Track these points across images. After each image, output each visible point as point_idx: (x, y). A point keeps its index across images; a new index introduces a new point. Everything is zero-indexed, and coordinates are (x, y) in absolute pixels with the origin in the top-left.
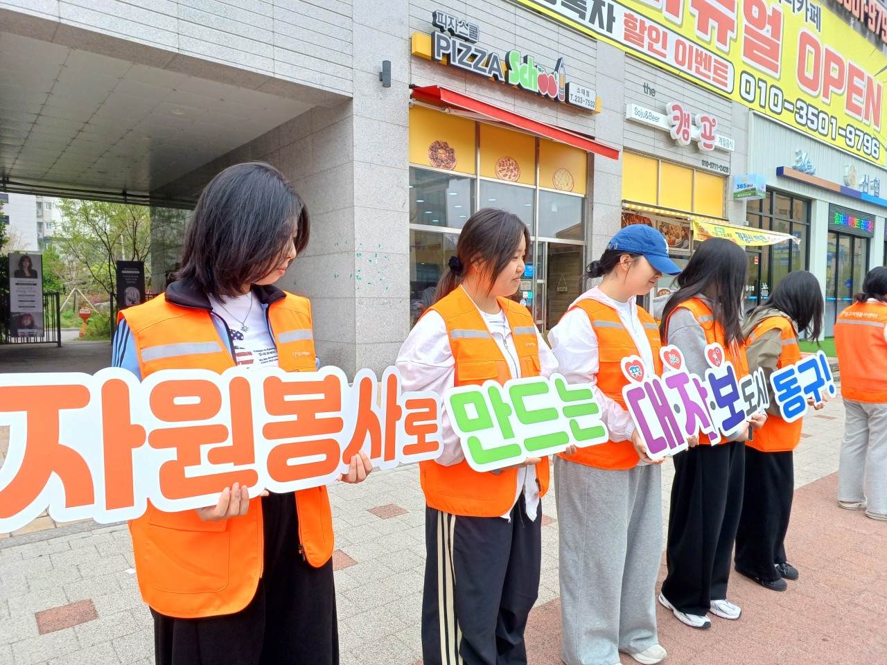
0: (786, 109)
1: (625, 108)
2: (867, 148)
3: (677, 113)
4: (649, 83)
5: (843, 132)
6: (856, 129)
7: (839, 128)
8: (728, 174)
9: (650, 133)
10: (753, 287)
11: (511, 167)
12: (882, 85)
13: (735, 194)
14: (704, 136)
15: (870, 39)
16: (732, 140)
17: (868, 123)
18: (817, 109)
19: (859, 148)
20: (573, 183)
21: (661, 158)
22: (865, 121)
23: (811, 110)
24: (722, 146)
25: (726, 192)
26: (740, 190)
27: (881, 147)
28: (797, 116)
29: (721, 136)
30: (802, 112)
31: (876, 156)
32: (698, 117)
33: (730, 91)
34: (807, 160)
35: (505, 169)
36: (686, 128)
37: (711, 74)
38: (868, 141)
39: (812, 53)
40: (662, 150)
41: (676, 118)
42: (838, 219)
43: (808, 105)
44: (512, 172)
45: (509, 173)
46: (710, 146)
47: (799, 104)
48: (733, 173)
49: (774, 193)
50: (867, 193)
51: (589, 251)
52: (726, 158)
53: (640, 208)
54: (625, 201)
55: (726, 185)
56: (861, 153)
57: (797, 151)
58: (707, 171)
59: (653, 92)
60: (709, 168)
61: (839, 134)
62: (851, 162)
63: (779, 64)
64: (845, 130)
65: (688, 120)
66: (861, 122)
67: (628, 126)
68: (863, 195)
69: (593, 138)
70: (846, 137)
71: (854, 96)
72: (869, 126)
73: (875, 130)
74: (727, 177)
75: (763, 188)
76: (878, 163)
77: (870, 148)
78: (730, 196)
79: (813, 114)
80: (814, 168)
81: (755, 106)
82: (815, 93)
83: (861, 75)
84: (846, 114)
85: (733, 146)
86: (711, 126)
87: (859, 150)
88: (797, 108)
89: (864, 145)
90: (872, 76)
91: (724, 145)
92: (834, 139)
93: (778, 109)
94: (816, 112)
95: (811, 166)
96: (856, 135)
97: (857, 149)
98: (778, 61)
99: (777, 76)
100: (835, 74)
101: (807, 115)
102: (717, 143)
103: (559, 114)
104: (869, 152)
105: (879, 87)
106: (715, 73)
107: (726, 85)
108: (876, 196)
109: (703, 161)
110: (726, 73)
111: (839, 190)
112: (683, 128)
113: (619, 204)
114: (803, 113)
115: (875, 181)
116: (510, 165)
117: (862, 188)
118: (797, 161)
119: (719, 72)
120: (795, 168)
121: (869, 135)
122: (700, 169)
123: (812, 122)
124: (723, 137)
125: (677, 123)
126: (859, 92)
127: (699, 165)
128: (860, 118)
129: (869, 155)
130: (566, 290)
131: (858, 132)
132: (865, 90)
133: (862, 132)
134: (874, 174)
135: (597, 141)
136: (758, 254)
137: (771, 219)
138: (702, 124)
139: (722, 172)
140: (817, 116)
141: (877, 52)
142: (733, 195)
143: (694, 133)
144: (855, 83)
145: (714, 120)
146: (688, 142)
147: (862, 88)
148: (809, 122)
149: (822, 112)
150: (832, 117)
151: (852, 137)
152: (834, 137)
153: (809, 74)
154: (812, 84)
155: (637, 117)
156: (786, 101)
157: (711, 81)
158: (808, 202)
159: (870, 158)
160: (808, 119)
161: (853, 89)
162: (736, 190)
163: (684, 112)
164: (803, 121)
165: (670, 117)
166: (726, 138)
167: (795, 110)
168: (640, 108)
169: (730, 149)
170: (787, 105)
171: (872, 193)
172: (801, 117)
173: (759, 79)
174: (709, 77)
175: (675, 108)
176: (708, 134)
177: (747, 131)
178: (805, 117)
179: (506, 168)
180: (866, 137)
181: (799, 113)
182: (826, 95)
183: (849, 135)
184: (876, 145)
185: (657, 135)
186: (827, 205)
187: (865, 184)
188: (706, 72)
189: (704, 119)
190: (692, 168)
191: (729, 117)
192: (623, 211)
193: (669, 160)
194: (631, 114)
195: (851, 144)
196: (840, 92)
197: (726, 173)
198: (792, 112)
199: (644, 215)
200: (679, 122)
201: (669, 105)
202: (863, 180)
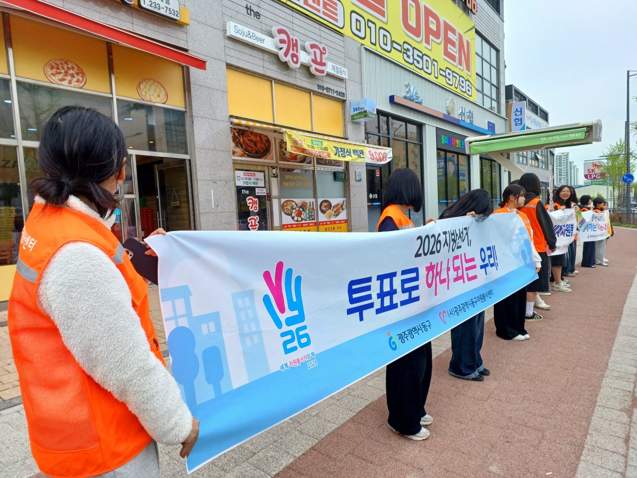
0: (394, 48)
1: (224, 26)
2: (463, 87)
3: (284, 37)
4: (252, 5)
5: (443, 73)
6: (453, 72)
7: (440, 69)
8: (345, 99)
9: (259, 55)
10: (376, 195)
11: (71, 72)
12: (469, 40)
13: (352, 116)
14: (315, 61)
15: (459, 6)
16: (345, 69)
17: (462, 68)
18: (421, 52)
19: (456, 86)
20: (167, 95)
21: (274, 79)
22: (459, 66)
23: (416, 52)
24: (335, 73)
25: (344, 114)
26: (356, 112)
27: (473, 87)
28: (405, 55)
29: (334, 64)
30: (408, 53)
31: (470, 94)
32: (307, 45)
33: (341, 26)
34: (415, 91)
35: (60, 73)
36: (295, 52)
37: (321, 8)
38: (463, 82)
39: (413, 7)
40: (273, 71)
41: (282, 41)
42: (444, 140)
43: (414, 48)
44: (73, 76)
45: (69, 78)
46: (322, 72)
47: (406, 46)
48: (349, 98)
49: (390, 118)
50: (464, 121)
51: (193, 164)
52: (342, 85)
53: (251, 124)
54: (231, 116)
55: (344, 108)
56: (458, 90)
57: (407, 83)
58: (325, 95)
59: (257, 15)
60: (325, 92)
61: (441, 74)
62: (451, 96)
63: (385, 10)
64: (445, 72)
65: (296, 45)
66: (456, 67)
67: (230, 44)
68: (461, 121)
69: (186, 50)
70: (446, 77)
71: (449, 46)
72: (463, 71)
73: (467, 74)
74: (344, 101)
75: (374, 111)
76: (471, 99)
77: (464, 87)
78: (348, 118)
79: (418, 56)
80: (421, 98)
81: (366, 43)
82: (419, 39)
83: (454, 31)
84: (445, 59)
85: (347, 74)
86: (322, 53)
87: (457, 88)
88: (404, 49)
89: (460, 85)
90: (462, 34)
91: (337, 72)
92: (437, 78)
93: (388, 48)
94: (421, 55)
95: (419, 97)
96: (453, 76)
97: (455, 87)
98: (384, 7)
99: (385, 20)
100: (433, 27)
101: (413, 55)
102: (329, 69)
103: (134, 19)
104: (464, 90)
105: (468, 43)
106: (325, 7)
107: (336, 20)
108: (471, 123)
109: (318, 85)
110: (336, 9)
111: (442, 117)
112: (291, 52)
113: (227, 118)
114: (410, 53)
115: (470, 112)
116: (69, 69)
117: (460, 116)
118: (408, 92)
119: (328, 7)
120: (405, 98)
121: (464, 78)
122: (317, 92)
123: (418, 62)
124: (336, 65)
125: (285, 46)
126: (453, 44)
127: (315, 88)
128: (455, 64)
129: (465, 92)
130: (178, 205)
131: (454, 74)
132: (457, 43)
133: (458, 74)
134: (469, 107)
135: (191, 53)
136: (379, 168)
137: (389, 138)
138: (312, 51)
139: (339, 97)
140: (422, 58)
141: (464, 15)
142: (351, 117)
143: (304, 58)
144: (449, 36)
145: (324, 49)
146: (298, 65)
147: (455, 41)
148: (415, 62)
149: (425, 55)
150: (434, 60)
151: (451, 77)
152: (436, 76)
153: (412, 23)
154: (416, 32)
155: (238, 36)
156: (394, 42)
157: (321, 15)
158: (420, 126)
159: (465, 94)
160: (414, 59)
161: (448, 41)
162: (353, 113)
163: (291, 37)
164: (411, 60)
165: (277, 39)
166: (339, 67)
167: (403, 50)
168: (240, 27)
169: (343, 76)
170: (395, 45)
171: (468, 121)
172: (408, 57)
173: (369, 20)
174: (319, 11)
175: (280, 31)
176: (319, 60)
177: (361, 63)
178: (411, 57)
179: (63, 71)
180: (461, 79)
181: (406, 53)
182: (427, 42)
183: (448, 76)
184: (469, 85)
185: (266, 57)
186: (435, 128)
187: (462, 114)
188: (315, 5)
189: (313, 46)
190: (309, 91)
191: (342, 49)
192: (231, 126)
193: (283, 82)
194: (231, 32)
195: (450, 83)
196: (439, 41)
197: (342, 98)
198: (401, 52)
199: (256, 131)
200: (287, 45)
201: (274, 30)
202: (461, 111)
